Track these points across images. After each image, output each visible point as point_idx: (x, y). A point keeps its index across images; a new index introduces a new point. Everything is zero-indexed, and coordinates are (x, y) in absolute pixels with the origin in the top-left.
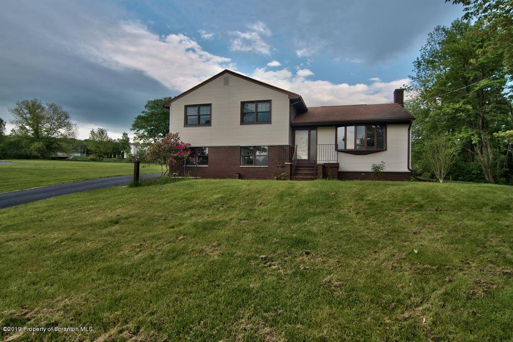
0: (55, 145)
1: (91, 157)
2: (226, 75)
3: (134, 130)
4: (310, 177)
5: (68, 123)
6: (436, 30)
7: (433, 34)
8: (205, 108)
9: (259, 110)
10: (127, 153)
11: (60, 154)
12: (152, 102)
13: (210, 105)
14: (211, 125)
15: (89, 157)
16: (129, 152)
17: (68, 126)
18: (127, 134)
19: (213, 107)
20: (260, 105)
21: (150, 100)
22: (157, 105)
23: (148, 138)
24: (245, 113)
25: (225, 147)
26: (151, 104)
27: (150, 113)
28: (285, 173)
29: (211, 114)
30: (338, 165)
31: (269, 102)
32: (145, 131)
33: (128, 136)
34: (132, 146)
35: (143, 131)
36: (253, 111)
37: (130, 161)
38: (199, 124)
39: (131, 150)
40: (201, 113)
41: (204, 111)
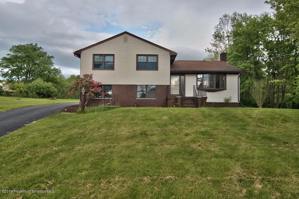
2: (126, 35)
4: (193, 106)
6: (224, 16)
7: (222, 19)
8: (109, 57)
9: (149, 61)
12: (16, 46)
13: (113, 55)
14: (114, 70)
19: (115, 56)
20: (149, 58)
21: (14, 45)
22: (21, 49)
23: (11, 76)
24: (139, 62)
25: (125, 85)
26: (15, 49)
27: (14, 55)
28: (178, 103)
29: (114, 62)
30: (206, 98)
31: (157, 56)
32: (10, 70)
36: (145, 61)
38: (104, 68)
40: (106, 61)
41: (108, 59)
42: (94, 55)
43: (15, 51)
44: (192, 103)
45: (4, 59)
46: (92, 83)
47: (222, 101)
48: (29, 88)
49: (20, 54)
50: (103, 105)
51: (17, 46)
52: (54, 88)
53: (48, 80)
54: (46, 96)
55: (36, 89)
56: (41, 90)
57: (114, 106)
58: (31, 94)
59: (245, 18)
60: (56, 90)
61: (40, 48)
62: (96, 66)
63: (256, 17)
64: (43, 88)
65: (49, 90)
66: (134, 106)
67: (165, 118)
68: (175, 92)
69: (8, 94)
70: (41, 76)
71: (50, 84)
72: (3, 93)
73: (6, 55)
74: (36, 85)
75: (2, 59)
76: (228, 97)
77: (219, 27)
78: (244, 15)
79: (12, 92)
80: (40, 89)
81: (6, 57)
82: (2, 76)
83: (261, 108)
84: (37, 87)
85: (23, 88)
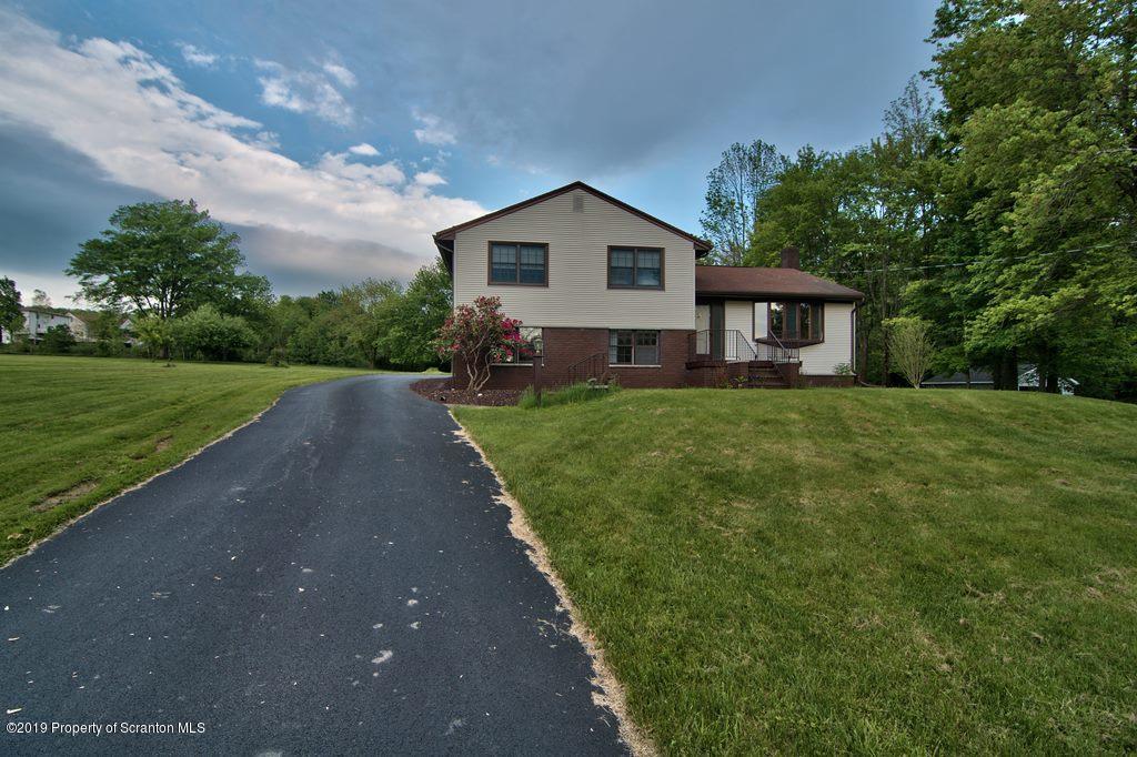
2: (579, 192)
3: (78, 274)
8: (532, 252)
9: (641, 265)
10: (12, 331)
12: (130, 209)
13: (544, 247)
14: (547, 286)
16: (16, 327)
18: (12, 283)
19: (551, 250)
20: (641, 256)
21: (124, 204)
22: (146, 218)
23: (117, 296)
24: (615, 267)
25: (578, 329)
26: (128, 216)
27: (126, 237)
28: (741, 378)
29: (546, 265)
31: (660, 251)
32: (112, 279)
33: (17, 289)
34: (26, 314)
35: (104, 278)
36: (630, 265)
37: (26, 351)
38: (521, 281)
39: (26, 324)
40: (525, 261)
41: (530, 258)
42: (493, 244)
43: (129, 224)
44: (771, 377)
45: (94, 245)
46: (498, 321)
48: (178, 331)
49: (143, 233)
51: (134, 208)
52: (251, 332)
53: (232, 309)
55: (198, 335)
56: (215, 338)
57: (606, 386)
59: (808, 160)
60: (257, 338)
61: (204, 214)
62: (497, 275)
63: (836, 157)
64: (221, 334)
65: (237, 337)
68: (701, 346)
70: (212, 298)
71: (238, 322)
73: (102, 233)
74: (200, 325)
75: (88, 244)
80: (212, 335)
81: (98, 241)
82: (88, 297)
83: (917, 388)
84: (203, 329)
85: (160, 332)
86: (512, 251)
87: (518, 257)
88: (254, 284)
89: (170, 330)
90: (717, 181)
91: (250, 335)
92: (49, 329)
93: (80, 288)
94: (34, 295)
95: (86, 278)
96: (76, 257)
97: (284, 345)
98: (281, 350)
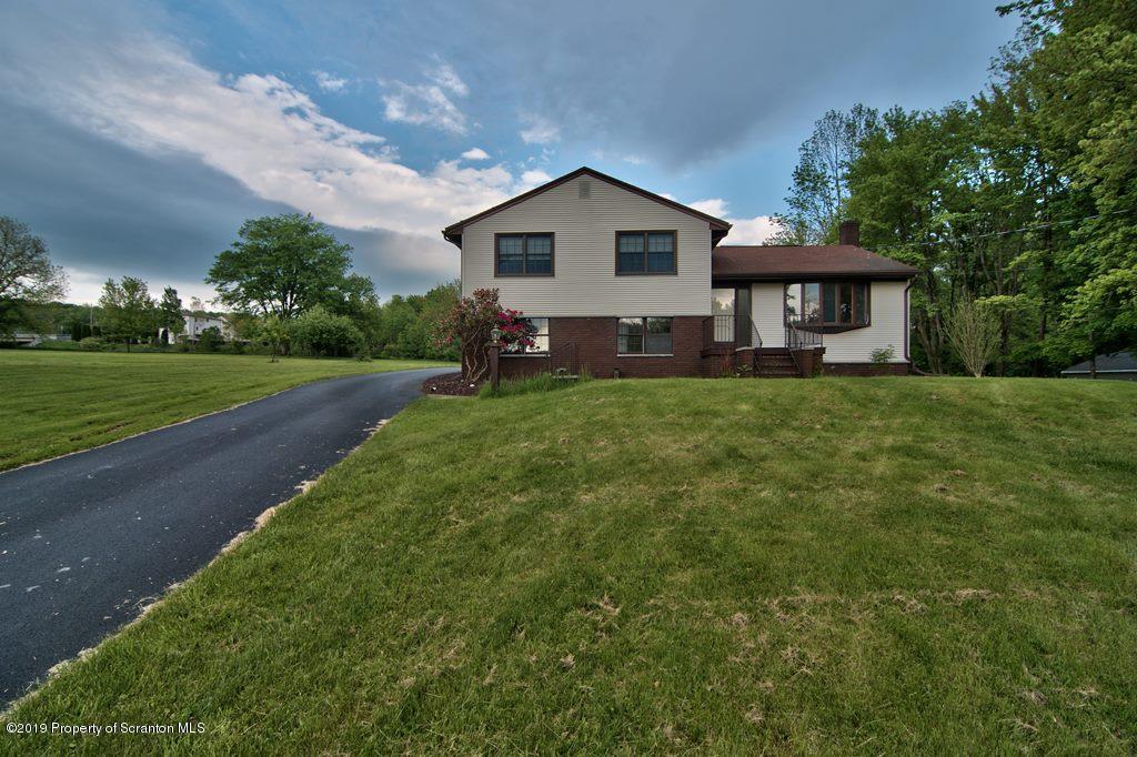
0: (11, 314)
1: (87, 341)
2: (585, 177)
3: (215, 282)
4: (789, 373)
5: (42, 263)
8: (539, 242)
9: (652, 249)
10: (175, 333)
11: (22, 336)
12: (256, 223)
13: (550, 235)
14: (553, 275)
15: (82, 342)
16: (178, 330)
17: (42, 270)
18: (175, 292)
19: (557, 239)
21: (250, 218)
22: (268, 229)
23: (245, 301)
24: (625, 253)
25: (585, 318)
26: (254, 228)
27: (251, 246)
28: (745, 366)
29: (552, 254)
30: (823, 350)
31: (672, 234)
32: (241, 285)
33: (179, 297)
34: (187, 318)
35: (235, 285)
36: (640, 249)
37: (186, 350)
38: (527, 272)
39: (187, 327)
40: (531, 251)
41: (537, 247)
42: (499, 236)
43: (255, 235)
44: (786, 365)
45: (227, 256)
46: (498, 313)
47: (865, 358)
48: (293, 331)
49: (266, 243)
50: (547, 375)
51: (260, 222)
52: (356, 329)
53: (341, 309)
54: (336, 352)
55: (310, 333)
56: (325, 336)
57: (575, 377)
58: (295, 347)
59: (897, 122)
60: (361, 335)
61: (320, 224)
62: (504, 267)
63: (929, 116)
64: (329, 332)
65: (344, 335)
66: (612, 377)
67: (744, 407)
68: (724, 333)
69: (238, 349)
70: (322, 300)
71: (345, 320)
72: (223, 347)
73: (232, 245)
74: (312, 325)
75: (221, 255)
76: (884, 347)
77: (810, 146)
78: (894, 112)
79: (245, 343)
80: (322, 332)
81: (230, 252)
82: (223, 301)
83: (978, 376)
84: (314, 328)
85: (278, 331)
86: (520, 242)
87: (526, 247)
88: (360, 285)
89: (287, 329)
90: (809, 153)
91: (354, 332)
92: (204, 331)
93: (217, 294)
94: (191, 302)
95: (222, 285)
96: (213, 267)
97: (395, 341)
98: (392, 346)
